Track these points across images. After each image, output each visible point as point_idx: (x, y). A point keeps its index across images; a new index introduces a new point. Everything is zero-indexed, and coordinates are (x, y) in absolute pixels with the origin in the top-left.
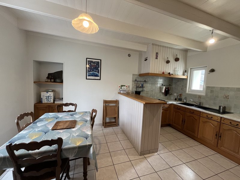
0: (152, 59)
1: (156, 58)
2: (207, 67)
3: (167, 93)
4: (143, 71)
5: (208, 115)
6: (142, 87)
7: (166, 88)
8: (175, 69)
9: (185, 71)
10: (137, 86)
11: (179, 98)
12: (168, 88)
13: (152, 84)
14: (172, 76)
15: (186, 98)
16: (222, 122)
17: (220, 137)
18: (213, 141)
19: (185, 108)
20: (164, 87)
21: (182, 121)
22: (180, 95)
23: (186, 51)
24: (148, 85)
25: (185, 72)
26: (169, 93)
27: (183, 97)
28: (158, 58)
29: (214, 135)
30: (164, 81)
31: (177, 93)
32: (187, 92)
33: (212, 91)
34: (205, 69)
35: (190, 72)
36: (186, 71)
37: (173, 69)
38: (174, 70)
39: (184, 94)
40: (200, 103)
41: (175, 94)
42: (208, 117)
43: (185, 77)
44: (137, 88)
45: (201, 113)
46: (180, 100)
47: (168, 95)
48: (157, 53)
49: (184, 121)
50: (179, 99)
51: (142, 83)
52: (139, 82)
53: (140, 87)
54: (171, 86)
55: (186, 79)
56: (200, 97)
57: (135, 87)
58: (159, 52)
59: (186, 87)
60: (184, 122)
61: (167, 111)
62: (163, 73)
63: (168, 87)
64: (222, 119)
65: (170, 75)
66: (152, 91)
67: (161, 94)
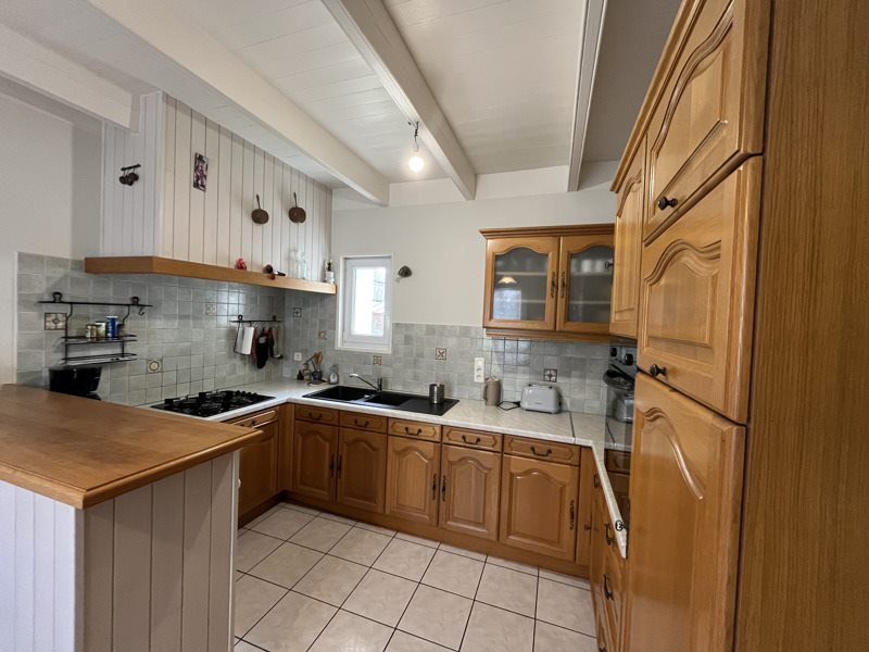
0: (168, 181)
1: (196, 185)
2: (390, 257)
3: (264, 353)
4: (115, 244)
5: (410, 426)
6: (117, 333)
7: (259, 333)
8: (293, 254)
9: (327, 266)
10: (73, 333)
11: (312, 368)
12: (267, 334)
13: (182, 317)
14: (279, 283)
15: (335, 369)
16: (446, 440)
17: (444, 489)
18: (427, 512)
19: (339, 411)
20: (250, 332)
21: (332, 467)
22: (317, 356)
23: (327, 189)
24: (159, 323)
25: (329, 269)
26: (272, 355)
27: (326, 366)
28: (210, 182)
29: (429, 488)
30: (251, 300)
31: (304, 352)
32: (339, 345)
33: (408, 339)
34: (385, 266)
35: (345, 270)
36: (329, 264)
37: (285, 251)
38: (289, 259)
39: (328, 353)
40: (381, 382)
41: (298, 357)
42: (410, 431)
43: (327, 289)
44: (67, 346)
45: (390, 423)
46: (317, 377)
47: (267, 362)
48: (199, 158)
49: (336, 467)
50: (313, 374)
51: (112, 313)
52: (92, 310)
53: (98, 340)
54: (281, 325)
55: (332, 297)
56: (377, 359)
57: (57, 339)
58: (209, 156)
59: (334, 327)
60: (339, 468)
61: (270, 438)
62: (241, 266)
63: (267, 329)
64: (446, 431)
65: (273, 278)
66: (187, 353)
67: (238, 362)
